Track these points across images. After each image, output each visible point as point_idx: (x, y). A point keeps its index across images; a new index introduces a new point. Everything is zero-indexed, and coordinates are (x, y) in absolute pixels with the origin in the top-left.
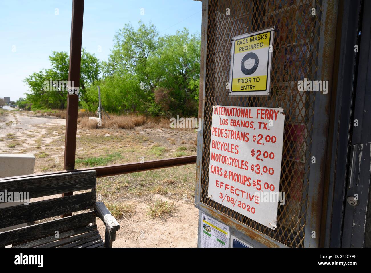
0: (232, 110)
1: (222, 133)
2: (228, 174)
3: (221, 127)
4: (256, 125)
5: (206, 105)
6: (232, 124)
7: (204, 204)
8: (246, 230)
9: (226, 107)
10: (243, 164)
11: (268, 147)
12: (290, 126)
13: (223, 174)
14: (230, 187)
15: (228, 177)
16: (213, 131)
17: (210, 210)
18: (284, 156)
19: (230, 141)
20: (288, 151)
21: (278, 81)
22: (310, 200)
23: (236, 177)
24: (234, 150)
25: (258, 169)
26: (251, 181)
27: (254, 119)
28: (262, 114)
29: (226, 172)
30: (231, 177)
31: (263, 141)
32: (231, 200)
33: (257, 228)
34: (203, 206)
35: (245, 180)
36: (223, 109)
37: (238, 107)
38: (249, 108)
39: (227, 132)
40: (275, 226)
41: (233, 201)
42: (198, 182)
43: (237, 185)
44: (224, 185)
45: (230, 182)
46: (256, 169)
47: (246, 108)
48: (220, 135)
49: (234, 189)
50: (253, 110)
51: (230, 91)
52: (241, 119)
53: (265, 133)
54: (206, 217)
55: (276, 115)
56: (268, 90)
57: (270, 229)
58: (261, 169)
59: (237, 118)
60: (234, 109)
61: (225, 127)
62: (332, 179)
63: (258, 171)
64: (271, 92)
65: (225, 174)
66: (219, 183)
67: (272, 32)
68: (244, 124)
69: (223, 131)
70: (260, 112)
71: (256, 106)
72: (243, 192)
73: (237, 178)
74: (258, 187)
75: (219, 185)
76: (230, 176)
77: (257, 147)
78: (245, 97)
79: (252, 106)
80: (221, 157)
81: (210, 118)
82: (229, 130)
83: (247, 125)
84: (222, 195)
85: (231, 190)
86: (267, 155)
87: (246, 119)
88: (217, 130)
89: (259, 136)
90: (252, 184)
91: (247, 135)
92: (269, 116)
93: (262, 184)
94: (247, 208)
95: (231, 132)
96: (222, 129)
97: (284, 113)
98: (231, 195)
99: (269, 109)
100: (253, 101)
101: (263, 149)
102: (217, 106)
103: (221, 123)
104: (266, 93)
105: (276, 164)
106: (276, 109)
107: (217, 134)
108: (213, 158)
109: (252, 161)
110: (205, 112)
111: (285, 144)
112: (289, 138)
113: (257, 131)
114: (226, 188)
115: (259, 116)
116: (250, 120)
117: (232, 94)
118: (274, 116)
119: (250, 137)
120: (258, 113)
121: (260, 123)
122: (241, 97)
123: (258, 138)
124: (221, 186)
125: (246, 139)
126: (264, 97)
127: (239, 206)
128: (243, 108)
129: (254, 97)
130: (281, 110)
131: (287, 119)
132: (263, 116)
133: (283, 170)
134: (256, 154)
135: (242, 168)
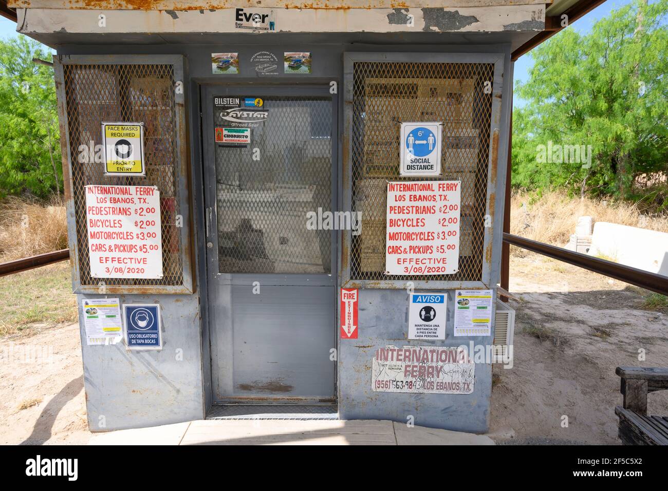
0: (111, 189)
1: (101, 211)
2: (113, 248)
3: (99, 205)
4: (136, 200)
5: (74, 184)
6: (112, 201)
7: (86, 287)
8: (138, 289)
9: (103, 186)
10: (129, 235)
11: (149, 217)
12: (164, 199)
13: (108, 248)
14: (117, 259)
15: (114, 250)
16: (89, 211)
17: (94, 289)
18: (163, 222)
19: (111, 217)
20: (165, 218)
21: (151, 164)
22: (184, 248)
23: (122, 248)
24: (117, 225)
25: (143, 236)
26: (138, 248)
27: (134, 196)
28: (141, 191)
29: (110, 247)
30: (117, 250)
31: (144, 213)
32: (120, 270)
33: (148, 283)
34: (85, 289)
35: (131, 248)
36: (99, 188)
37: (116, 187)
38: (128, 187)
39: (107, 209)
40: (162, 275)
41: (122, 270)
42: (75, 268)
43: (123, 255)
44: (110, 260)
45: (116, 254)
46: (140, 236)
47: (125, 187)
48: (100, 211)
49: (122, 259)
50: (132, 189)
51: (106, 171)
52: (121, 196)
53: (145, 206)
54: (89, 301)
55: (153, 191)
56: (144, 172)
57: (158, 280)
58: (145, 236)
59: (116, 196)
60: (112, 187)
61: (104, 205)
62: (195, 232)
63: (142, 238)
64: (146, 174)
65: (110, 248)
66: (104, 259)
67: (142, 127)
68: (125, 201)
69: (102, 209)
70: (138, 189)
71: (134, 185)
72: (131, 259)
73: (124, 248)
74: (145, 250)
75: (104, 261)
76: (115, 248)
77: (139, 219)
78: (123, 177)
79: (130, 184)
80: (103, 234)
81: (82, 198)
82: (110, 208)
83: (128, 201)
84: (108, 269)
85: (118, 261)
86: (149, 223)
87: (126, 196)
88: (94, 209)
89: (140, 209)
90: (139, 250)
91: (129, 210)
92: (147, 192)
93: (148, 247)
94: (136, 271)
95: (111, 209)
96: (101, 208)
97: (159, 189)
98: (118, 266)
99: (146, 187)
100: (130, 181)
101: (145, 219)
102: (91, 186)
103: (99, 201)
104: (143, 174)
105: (157, 229)
106: (152, 187)
107: (94, 212)
108: (92, 237)
109: (136, 231)
110: (75, 193)
111: (162, 213)
112: (164, 208)
113: (138, 206)
114: (112, 261)
115: (138, 193)
116: (130, 197)
117: (108, 174)
118: (151, 192)
119: (132, 211)
120: (137, 191)
121: (140, 199)
122: (119, 178)
123: (139, 211)
124: (106, 260)
125: (128, 213)
126: (141, 178)
127: (128, 272)
128: (122, 187)
129: (132, 178)
130: (156, 187)
131: (161, 194)
132: (142, 193)
133: (163, 231)
134: (139, 224)
135: (127, 239)
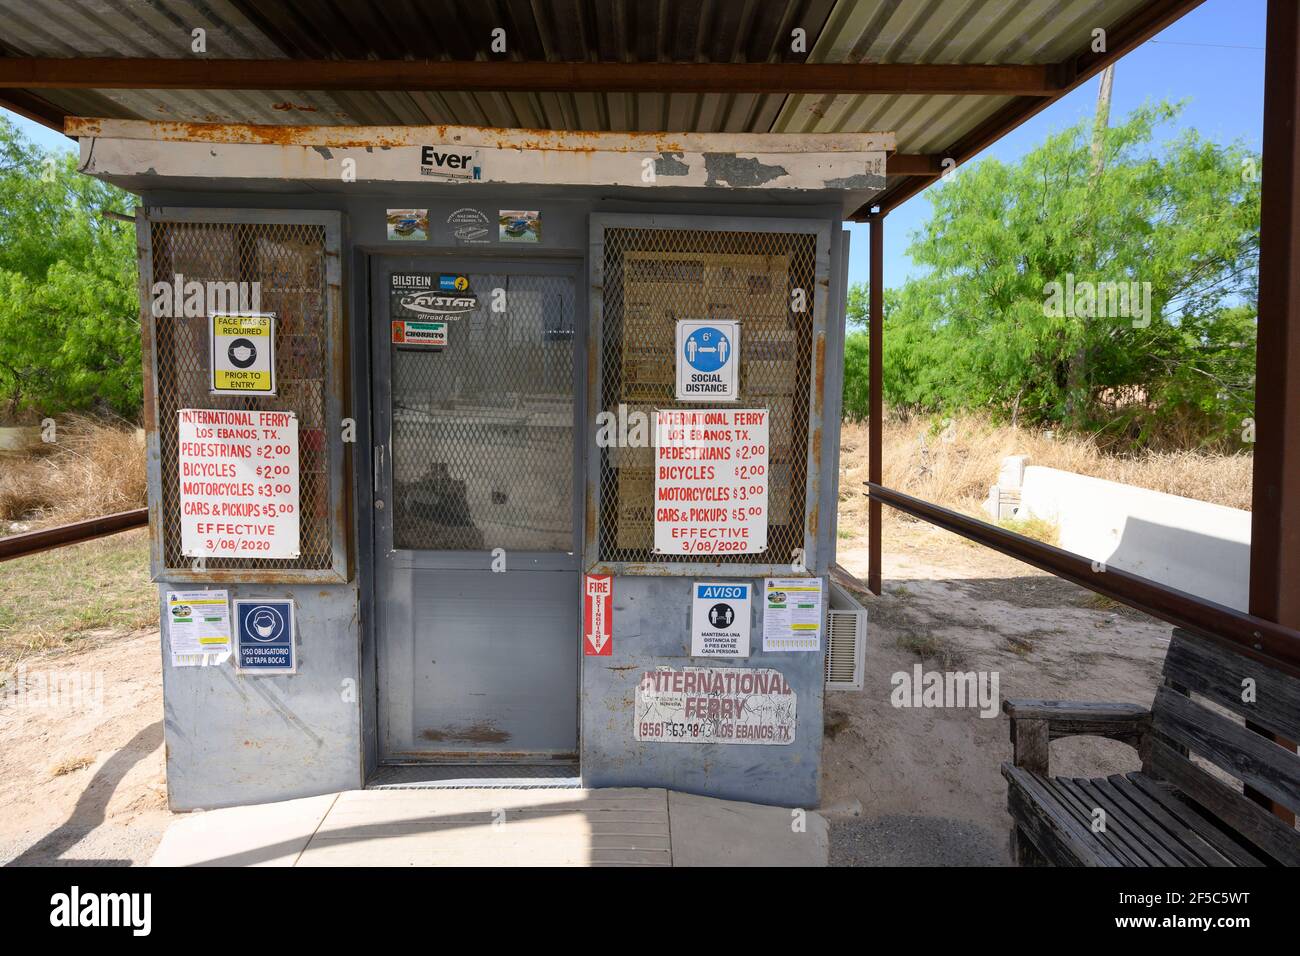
0: (220, 415)
1: (203, 450)
2: (220, 509)
3: (200, 441)
4: (260, 434)
5: (161, 406)
6: (221, 435)
7: (173, 571)
8: (258, 575)
9: (207, 411)
10: (247, 489)
11: (280, 460)
12: (305, 432)
13: (211, 510)
14: (225, 527)
15: (221, 513)
16: (184, 449)
17: (187, 574)
18: (302, 468)
19: (219, 460)
20: (306, 461)
21: (286, 377)
22: (334, 509)
23: (234, 510)
24: (228, 472)
25: (269, 490)
26: (260, 509)
27: (257, 426)
28: (268, 419)
29: (215, 507)
30: (227, 512)
31: (273, 453)
32: (231, 545)
33: (275, 566)
34: (173, 575)
35: (250, 509)
36: (201, 414)
37: (229, 412)
38: (247, 412)
39: (213, 448)
40: (299, 553)
41: (233, 544)
42: (156, 540)
43: (235, 520)
44: (215, 527)
45: (225, 519)
46: (265, 491)
47: (242, 412)
48: (200, 450)
49: (234, 527)
50: (255, 415)
51: (213, 388)
52: (235, 427)
53: (274, 443)
54: (177, 594)
55: (287, 420)
56: (274, 390)
57: (292, 560)
58: (273, 490)
59: (228, 427)
60: (222, 413)
61: (207, 441)
62: (355, 484)
63: (268, 493)
64: (278, 392)
65: (215, 509)
66: (205, 527)
67: (273, 320)
68: (242, 434)
69: (205, 447)
70: (264, 417)
71: (258, 409)
72: (249, 526)
73: (237, 510)
74: (271, 513)
75: (205, 530)
76: (224, 510)
77: (264, 463)
78: (240, 397)
79: (251, 409)
80: (205, 486)
81: (173, 429)
82: (217, 445)
83: (247, 435)
84: (211, 544)
85: (228, 529)
86: (279, 470)
87: (244, 427)
88: (192, 447)
89: (266, 448)
90: (261, 512)
91: (248, 449)
92: (279, 422)
93: (276, 508)
94: (257, 546)
95: (219, 447)
96: (202, 445)
97: (297, 417)
98: (228, 538)
99: (277, 413)
100: (252, 403)
101: (272, 463)
102: (188, 410)
103: (200, 434)
104: (270, 393)
105: (293, 479)
106: (287, 414)
107: (192, 452)
108: (187, 491)
109: (259, 482)
110: (162, 421)
111: (301, 454)
112: (305, 446)
113: (263, 442)
114: (218, 529)
115: (264, 422)
116: (250, 428)
117: (216, 392)
118: (284, 421)
119: (254, 451)
120: (262, 419)
121: (266, 431)
122: (233, 398)
123: (264, 451)
124: (208, 529)
125: (246, 453)
126: (268, 399)
127: (243, 548)
128: (238, 412)
129: (254, 398)
130: (293, 414)
131: (301, 424)
132: (270, 422)
133: (302, 483)
134: (264, 472)
135: (244, 494)
